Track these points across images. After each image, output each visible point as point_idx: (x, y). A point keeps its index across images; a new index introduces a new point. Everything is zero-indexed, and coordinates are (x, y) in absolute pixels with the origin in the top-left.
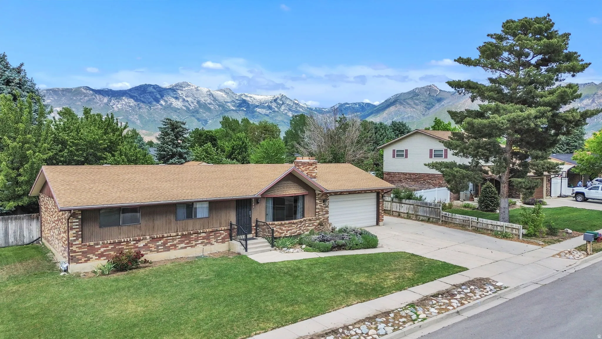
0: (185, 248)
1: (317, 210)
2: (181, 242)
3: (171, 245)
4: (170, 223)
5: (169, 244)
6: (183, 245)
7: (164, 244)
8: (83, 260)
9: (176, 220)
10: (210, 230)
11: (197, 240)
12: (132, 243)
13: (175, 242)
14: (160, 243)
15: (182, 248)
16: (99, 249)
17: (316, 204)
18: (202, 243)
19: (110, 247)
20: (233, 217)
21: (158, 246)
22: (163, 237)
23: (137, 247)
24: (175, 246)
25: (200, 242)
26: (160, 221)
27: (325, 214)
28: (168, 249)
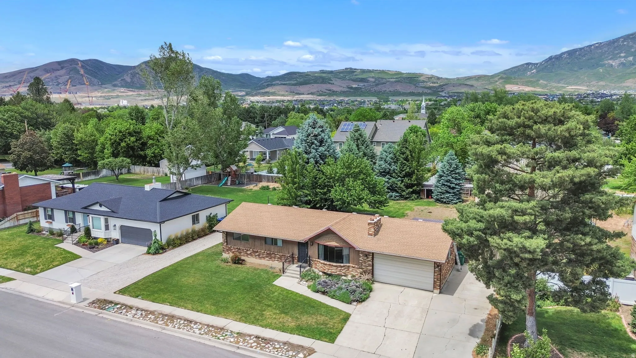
0: (269, 260)
1: (360, 261)
2: (267, 257)
3: (262, 257)
4: (262, 245)
5: (261, 256)
6: (268, 259)
7: (259, 255)
8: (227, 253)
9: (266, 243)
10: (281, 254)
11: (275, 258)
12: (245, 250)
13: (264, 256)
14: (257, 254)
15: (267, 260)
16: (232, 249)
17: (360, 257)
18: (277, 260)
19: (237, 250)
20: (296, 251)
21: (256, 255)
22: (257, 252)
23: (247, 253)
24: (264, 257)
25: (276, 259)
26: (258, 243)
27: (368, 266)
28: (260, 258)
